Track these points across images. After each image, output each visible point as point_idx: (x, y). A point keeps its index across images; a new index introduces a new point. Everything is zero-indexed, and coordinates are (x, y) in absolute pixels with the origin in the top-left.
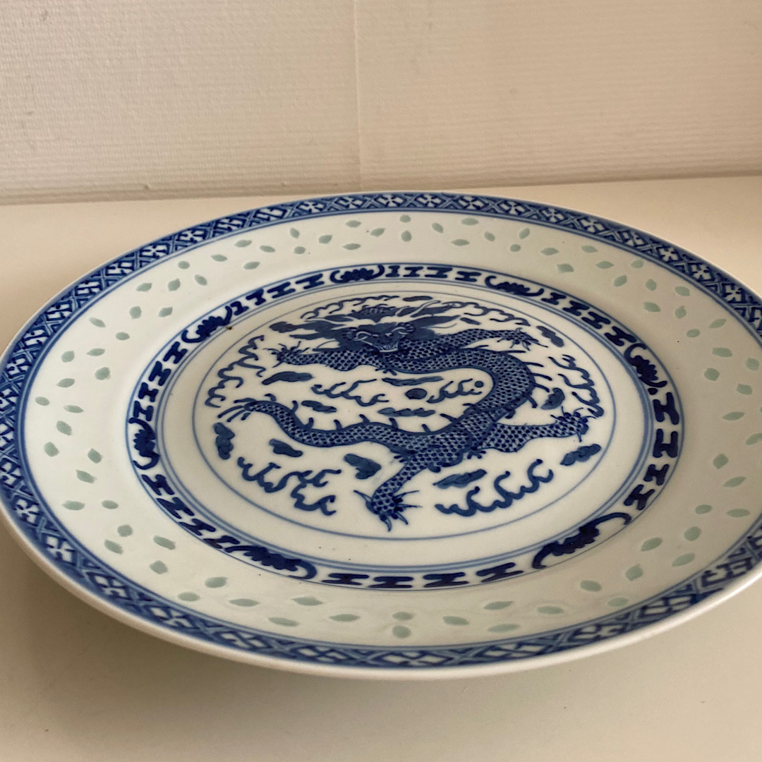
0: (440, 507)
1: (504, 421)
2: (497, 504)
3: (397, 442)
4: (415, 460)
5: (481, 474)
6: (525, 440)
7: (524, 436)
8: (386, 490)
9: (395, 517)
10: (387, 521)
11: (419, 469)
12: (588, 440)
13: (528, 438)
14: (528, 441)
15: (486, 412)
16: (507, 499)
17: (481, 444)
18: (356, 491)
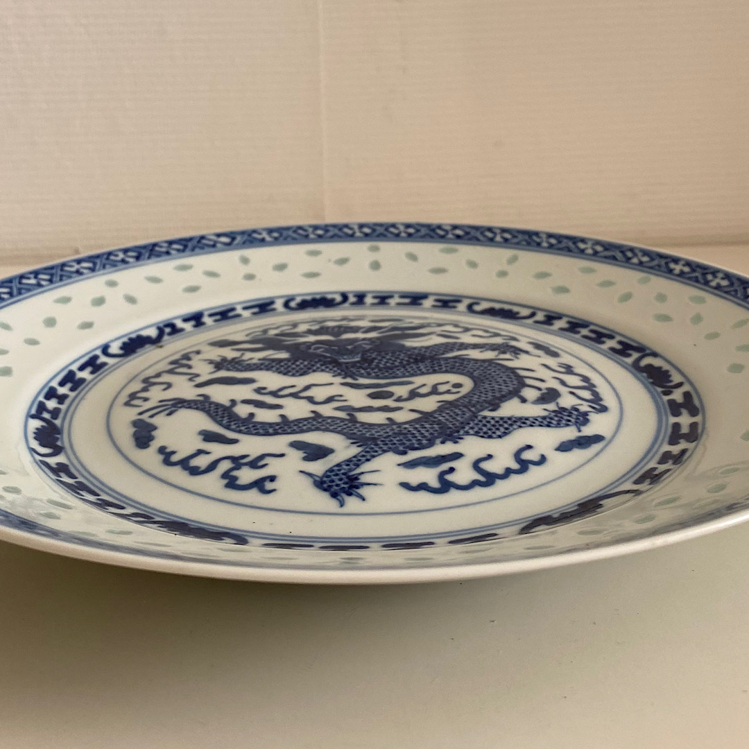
0: (406, 486)
1: (486, 413)
2: (475, 483)
3: (355, 431)
4: (377, 445)
5: (457, 456)
6: (511, 429)
7: (511, 425)
8: (339, 470)
9: (350, 494)
10: (339, 497)
11: (380, 452)
12: (588, 431)
13: (515, 427)
14: (515, 429)
15: (465, 406)
16: (490, 479)
17: (458, 432)
18: (301, 472)
